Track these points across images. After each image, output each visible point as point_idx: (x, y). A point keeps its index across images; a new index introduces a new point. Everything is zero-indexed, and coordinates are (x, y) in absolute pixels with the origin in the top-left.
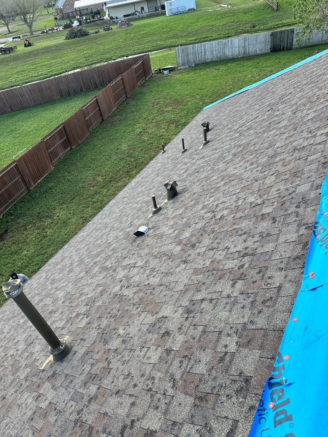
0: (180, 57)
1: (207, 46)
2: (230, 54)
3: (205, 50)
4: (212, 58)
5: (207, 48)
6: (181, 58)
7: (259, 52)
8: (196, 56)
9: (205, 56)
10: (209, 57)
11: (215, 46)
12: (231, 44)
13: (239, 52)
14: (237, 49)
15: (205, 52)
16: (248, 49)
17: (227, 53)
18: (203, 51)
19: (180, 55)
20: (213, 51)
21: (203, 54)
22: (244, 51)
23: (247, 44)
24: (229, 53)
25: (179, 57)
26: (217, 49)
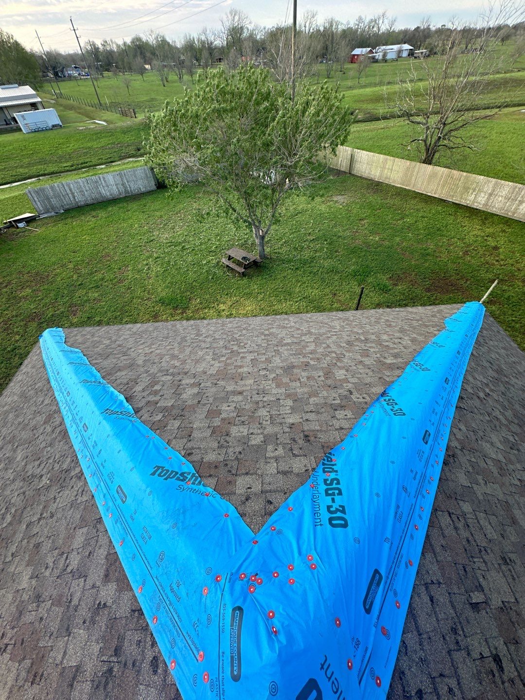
0: (37, 202)
1: (71, 185)
2: (108, 194)
3: (71, 190)
4: (86, 201)
6: (39, 204)
7: (143, 190)
8: (61, 199)
9: (74, 197)
10: (80, 199)
11: (85, 187)
12: (105, 181)
14: (115, 187)
15: (73, 194)
16: (128, 187)
18: (68, 191)
19: (36, 199)
20: (83, 191)
21: (70, 195)
23: (126, 181)
24: (106, 192)
26: (88, 189)
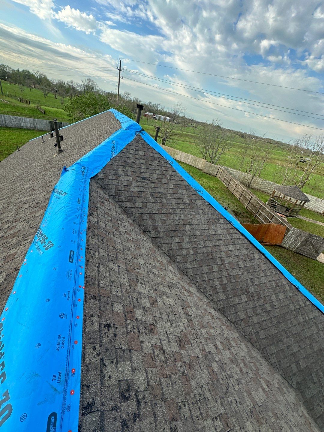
1: (6, 117)
2: (25, 126)
4: (11, 125)
7: (43, 129)
10: (8, 124)
11: (13, 119)
12: (25, 120)
13: (31, 126)
14: (29, 124)
15: (5, 121)
18: (3, 119)
20: (11, 121)
22: (34, 127)
23: (35, 123)
24: (23, 125)
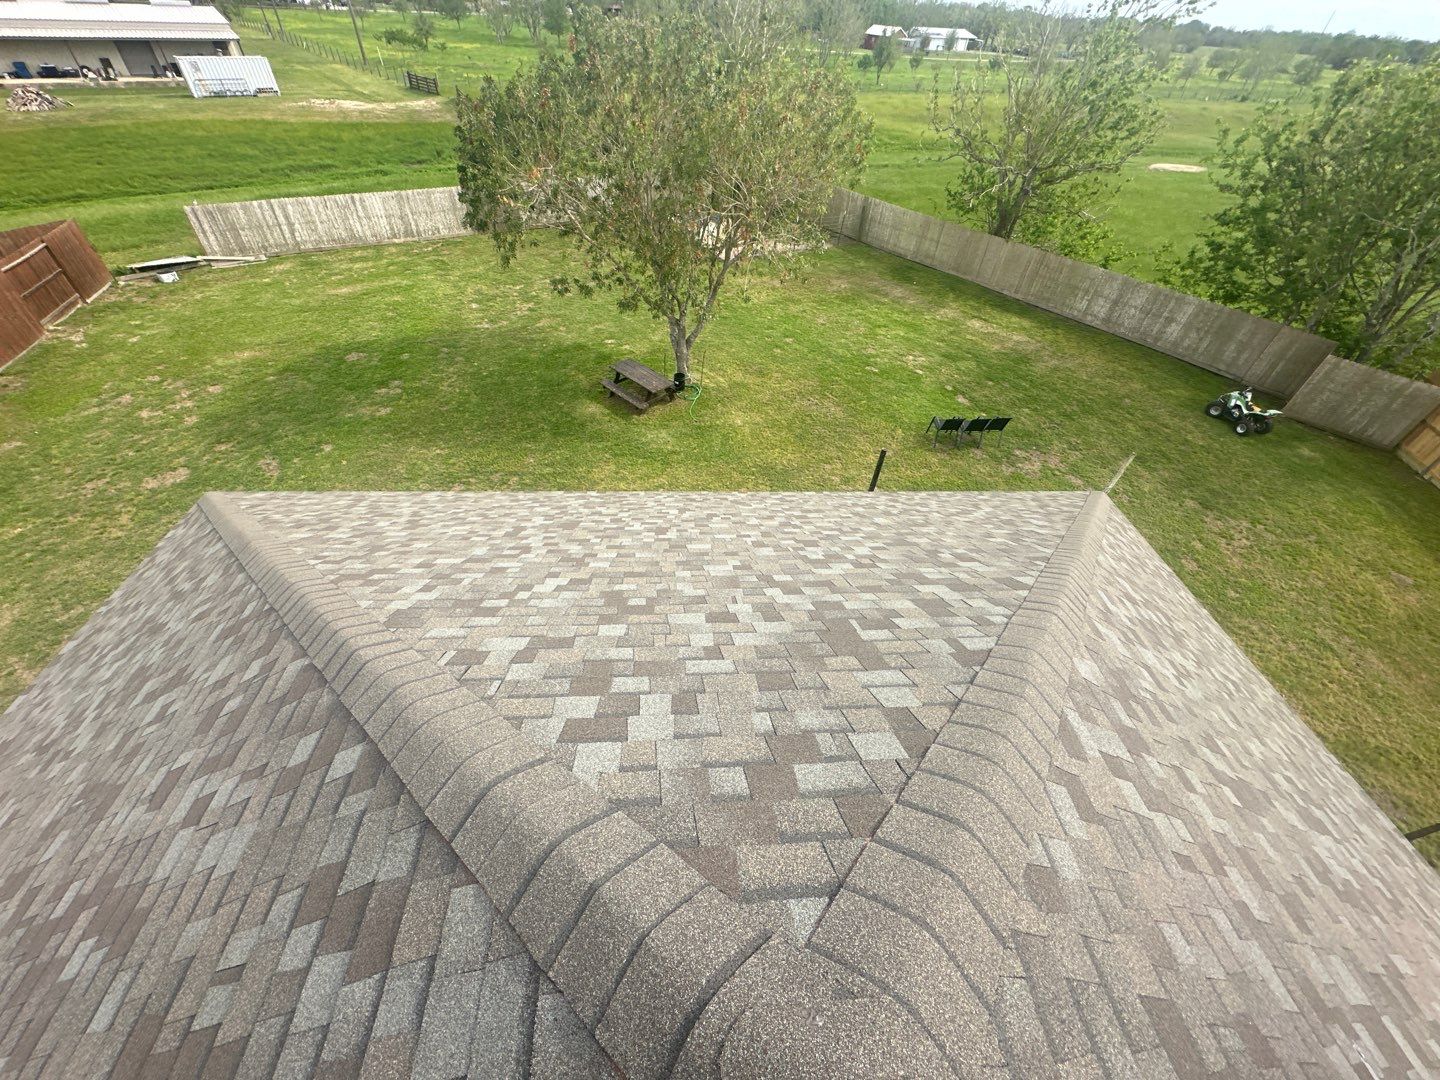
0: (209, 234)
1: (289, 207)
2: (368, 233)
3: (287, 217)
4: (317, 242)
5: (291, 213)
6: (212, 238)
8: (264, 232)
9: (292, 232)
10: (305, 236)
11: (318, 212)
12: (364, 208)
13: (392, 229)
14: (384, 221)
15: (291, 225)
16: (413, 223)
17: (359, 229)
18: (282, 219)
19: (206, 227)
20: (314, 222)
21: (285, 228)
22: (406, 229)
23: (408, 212)
24: (363, 230)
25: (204, 232)
26: (324, 218)
